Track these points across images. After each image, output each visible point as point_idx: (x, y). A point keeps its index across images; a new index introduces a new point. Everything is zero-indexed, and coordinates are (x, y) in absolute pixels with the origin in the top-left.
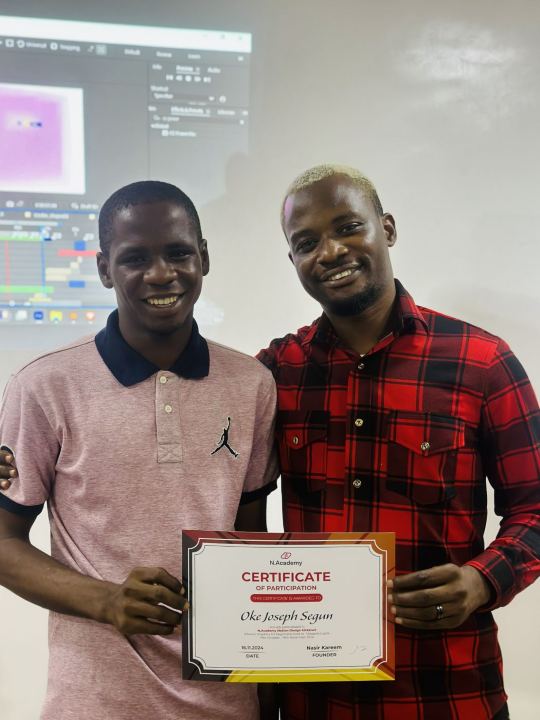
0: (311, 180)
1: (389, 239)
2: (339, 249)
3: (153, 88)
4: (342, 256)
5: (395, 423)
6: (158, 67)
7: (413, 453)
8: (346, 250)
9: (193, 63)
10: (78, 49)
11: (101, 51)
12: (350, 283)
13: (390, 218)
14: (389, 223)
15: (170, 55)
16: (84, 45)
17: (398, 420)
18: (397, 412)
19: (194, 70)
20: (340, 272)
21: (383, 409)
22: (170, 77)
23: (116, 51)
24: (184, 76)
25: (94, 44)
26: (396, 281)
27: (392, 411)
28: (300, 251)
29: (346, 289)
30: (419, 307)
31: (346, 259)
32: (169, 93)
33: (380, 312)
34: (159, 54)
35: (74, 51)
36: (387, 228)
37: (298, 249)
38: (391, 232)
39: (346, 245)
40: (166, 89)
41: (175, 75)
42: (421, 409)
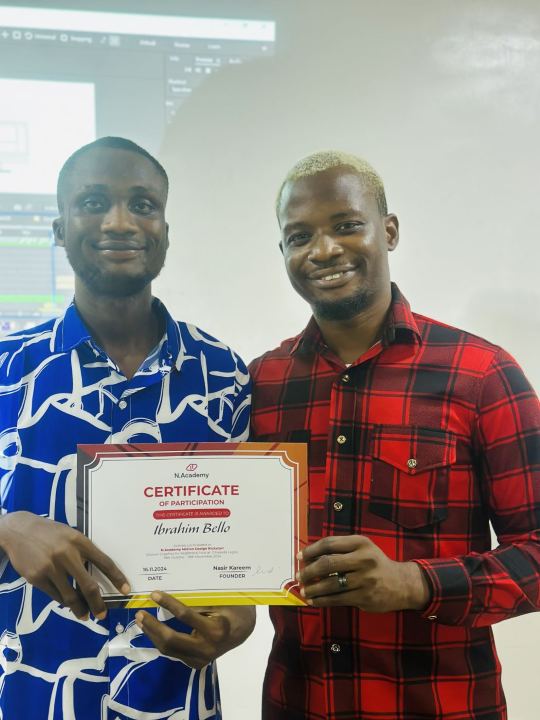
0: (314, 169)
1: (390, 242)
2: (334, 249)
3: (171, 81)
4: (335, 257)
5: (380, 438)
6: (175, 59)
7: (399, 470)
8: (341, 250)
9: (212, 54)
10: (89, 40)
11: (115, 42)
12: (341, 285)
13: (394, 219)
14: (392, 224)
15: (187, 46)
16: (96, 36)
17: (383, 435)
18: (382, 426)
19: (214, 62)
20: (332, 274)
21: (366, 424)
22: (189, 70)
23: (131, 41)
24: (203, 68)
25: (107, 35)
26: (393, 285)
27: (376, 426)
28: (292, 243)
29: (337, 291)
30: (414, 314)
31: (341, 260)
32: (187, 86)
33: (371, 319)
34: (177, 45)
35: (86, 43)
36: (389, 230)
37: (290, 241)
38: (393, 234)
39: (343, 245)
40: (184, 82)
41: (194, 67)
42: (407, 422)
